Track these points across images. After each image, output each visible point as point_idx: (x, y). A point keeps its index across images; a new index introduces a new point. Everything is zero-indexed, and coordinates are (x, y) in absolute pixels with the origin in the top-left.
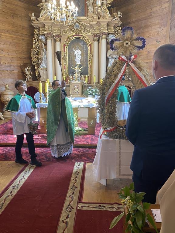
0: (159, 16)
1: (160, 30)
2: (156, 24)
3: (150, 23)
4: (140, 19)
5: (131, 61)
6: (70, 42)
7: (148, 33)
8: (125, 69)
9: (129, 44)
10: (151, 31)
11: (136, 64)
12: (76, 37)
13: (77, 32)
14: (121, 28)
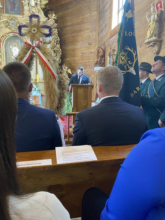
0: (90, 22)
1: (90, 34)
2: (87, 29)
3: (83, 28)
4: (75, 24)
5: (36, 45)
6: (6, 39)
7: (81, 37)
8: (31, 53)
9: (36, 30)
10: (83, 35)
11: (41, 49)
12: (12, 34)
13: (13, 30)
14: (56, 30)
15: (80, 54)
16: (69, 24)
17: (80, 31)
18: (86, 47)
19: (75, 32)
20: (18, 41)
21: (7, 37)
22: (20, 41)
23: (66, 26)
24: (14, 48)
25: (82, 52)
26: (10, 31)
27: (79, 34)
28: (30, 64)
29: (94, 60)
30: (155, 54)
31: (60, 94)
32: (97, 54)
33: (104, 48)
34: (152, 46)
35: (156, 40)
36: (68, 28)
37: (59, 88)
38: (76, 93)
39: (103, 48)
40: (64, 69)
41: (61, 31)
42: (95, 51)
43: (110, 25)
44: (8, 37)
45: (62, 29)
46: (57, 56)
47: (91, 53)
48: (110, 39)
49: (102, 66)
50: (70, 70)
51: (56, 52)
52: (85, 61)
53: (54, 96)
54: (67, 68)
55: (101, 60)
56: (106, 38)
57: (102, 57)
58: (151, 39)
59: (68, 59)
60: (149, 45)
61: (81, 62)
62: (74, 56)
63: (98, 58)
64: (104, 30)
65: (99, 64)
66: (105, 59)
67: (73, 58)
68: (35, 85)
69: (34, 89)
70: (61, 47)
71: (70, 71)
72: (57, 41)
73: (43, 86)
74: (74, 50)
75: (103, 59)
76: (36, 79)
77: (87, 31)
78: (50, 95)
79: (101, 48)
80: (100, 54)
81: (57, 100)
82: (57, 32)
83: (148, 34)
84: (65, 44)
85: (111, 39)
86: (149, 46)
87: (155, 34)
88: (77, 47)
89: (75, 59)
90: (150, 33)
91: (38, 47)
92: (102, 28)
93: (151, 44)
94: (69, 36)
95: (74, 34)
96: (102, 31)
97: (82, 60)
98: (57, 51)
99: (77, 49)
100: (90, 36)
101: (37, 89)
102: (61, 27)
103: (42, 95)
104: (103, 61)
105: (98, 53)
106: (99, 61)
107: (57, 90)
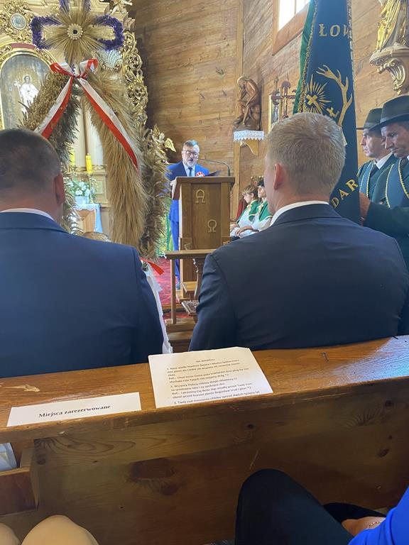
0: (219, 11)
1: (222, 45)
2: (213, 32)
3: (201, 29)
4: (179, 18)
5: (82, 73)
6: (4, 63)
7: (199, 53)
8: (68, 95)
9: (80, 32)
10: (204, 48)
11: (96, 83)
12: (19, 49)
13: (21, 38)
14: (133, 35)
15: (196, 99)
16: (165, 19)
17: (196, 36)
18: (210, 80)
19: (182, 40)
20: (33, 68)
21: (5, 58)
22: (39, 68)
23: (158, 25)
24: (25, 86)
25: (202, 93)
26: (13, 42)
27: (193, 45)
28: (68, 126)
29: (233, 115)
30: (397, 90)
31: (150, 202)
32: (242, 98)
33: (258, 80)
34: (389, 69)
35: (402, 51)
36: (164, 31)
37: (146, 188)
38: (190, 200)
39: (255, 81)
40: (155, 139)
41: (145, 39)
42: (234, 90)
43: (275, 19)
44: (7, 59)
45: (147, 33)
46: (136, 104)
47: (226, 95)
48: (273, 55)
49: (253, 128)
50: (171, 141)
51: (133, 95)
52: (210, 117)
53: (133, 209)
54: (162, 136)
55: (252, 113)
56: (264, 54)
57: (252, 104)
58: (389, 50)
59: (165, 113)
60: (381, 68)
61: (198, 118)
62: (180, 105)
63: (243, 107)
64: (259, 32)
65: (245, 123)
66: (261, 109)
67: (178, 111)
68: (83, 183)
69: (81, 193)
70: (146, 83)
71: (170, 145)
72: (136, 66)
73: (103, 184)
74: (179, 89)
75: (257, 109)
76: (86, 168)
77: (213, 37)
78: (124, 207)
79: (252, 81)
80: (249, 98)
81: (141, 221)
82: (136, 43)
83: (381, 37)
84: (156, 73)
85: (277, 56)
86: (384, 70)
87: (398, 35)
88: (187, 82)
89: (185, 111)
90: (386, 33)
91: (88, 76)
92: (252, 27)
93: (388, 64)
94: (166, 51)
95: (178, 47)
96: (252, 35)
97: (201, 115)
98: (137, 91)
99: (188, 85)
100: (220, 49)
101: (88, 192)
102: (145, 28)
103: (101, 209)
104: (256, 116)
105: (244, 94)
106: (245, 115)
107: (143, 194)
